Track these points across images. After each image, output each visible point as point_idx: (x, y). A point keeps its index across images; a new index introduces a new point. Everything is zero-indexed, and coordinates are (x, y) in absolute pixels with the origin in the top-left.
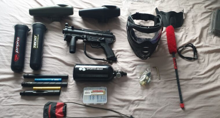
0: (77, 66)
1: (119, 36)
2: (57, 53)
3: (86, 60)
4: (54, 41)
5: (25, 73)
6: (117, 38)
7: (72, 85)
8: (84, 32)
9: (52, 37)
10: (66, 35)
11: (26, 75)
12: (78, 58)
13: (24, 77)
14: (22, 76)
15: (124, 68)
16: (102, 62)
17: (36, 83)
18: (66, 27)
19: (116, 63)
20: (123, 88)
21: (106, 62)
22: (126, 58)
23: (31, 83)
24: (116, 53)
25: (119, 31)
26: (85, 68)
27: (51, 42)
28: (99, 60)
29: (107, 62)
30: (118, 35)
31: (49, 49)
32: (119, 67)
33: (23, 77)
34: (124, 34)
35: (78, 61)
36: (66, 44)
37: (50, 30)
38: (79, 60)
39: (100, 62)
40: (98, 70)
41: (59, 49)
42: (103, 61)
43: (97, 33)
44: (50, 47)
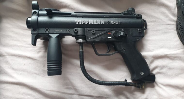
1: (154, 19)
2: (24, 71)
4: (15, 43)
6: (149, 25)
8: (76, 20)
9: (11, 34)
10: (36, 32)
12: (68, 79)
18: (33, 11)
22: (177, 75)
24: (152, 62)
25: (153, 7)
27: (11, 46)
30: (151, 16)
31: (7, 62)
34: (163, 13)
36: (41, 48)
37: (6, 17)
41: (29, 61)
43: (107, 20)
44: (9, 58)
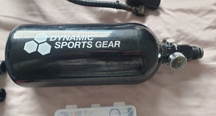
0: (19, 35)
3: (61, 10)
15: (186, 31)
16: (111, 14)
19: (158, 14)
20: (190, 102)
21: (126, 13)
26: (48, 41)
28: (101, 8)
29: (129, 13)
32: (169, 30)
35: (36, 13)
38: (39, 10)
39: (106, 12)
40: (101, 49)
42: (115, 10)
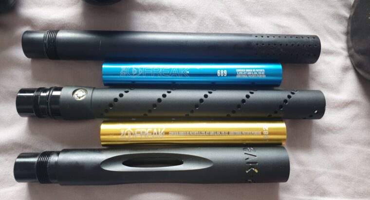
5: (28, 22)
7: (346, 104)
11: (41, 36)
13: (27, 52)
14: (11, 44)
17: (114, 94)
23: (81, 95)
33: (19, 53)
